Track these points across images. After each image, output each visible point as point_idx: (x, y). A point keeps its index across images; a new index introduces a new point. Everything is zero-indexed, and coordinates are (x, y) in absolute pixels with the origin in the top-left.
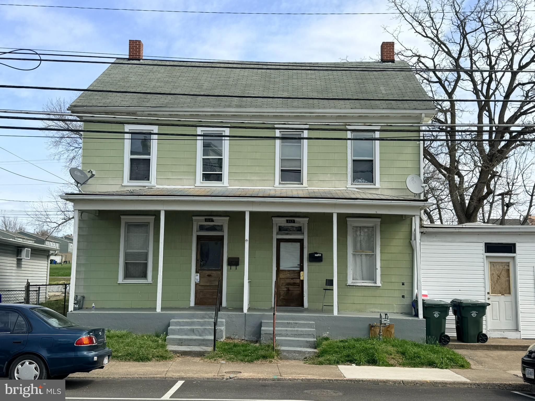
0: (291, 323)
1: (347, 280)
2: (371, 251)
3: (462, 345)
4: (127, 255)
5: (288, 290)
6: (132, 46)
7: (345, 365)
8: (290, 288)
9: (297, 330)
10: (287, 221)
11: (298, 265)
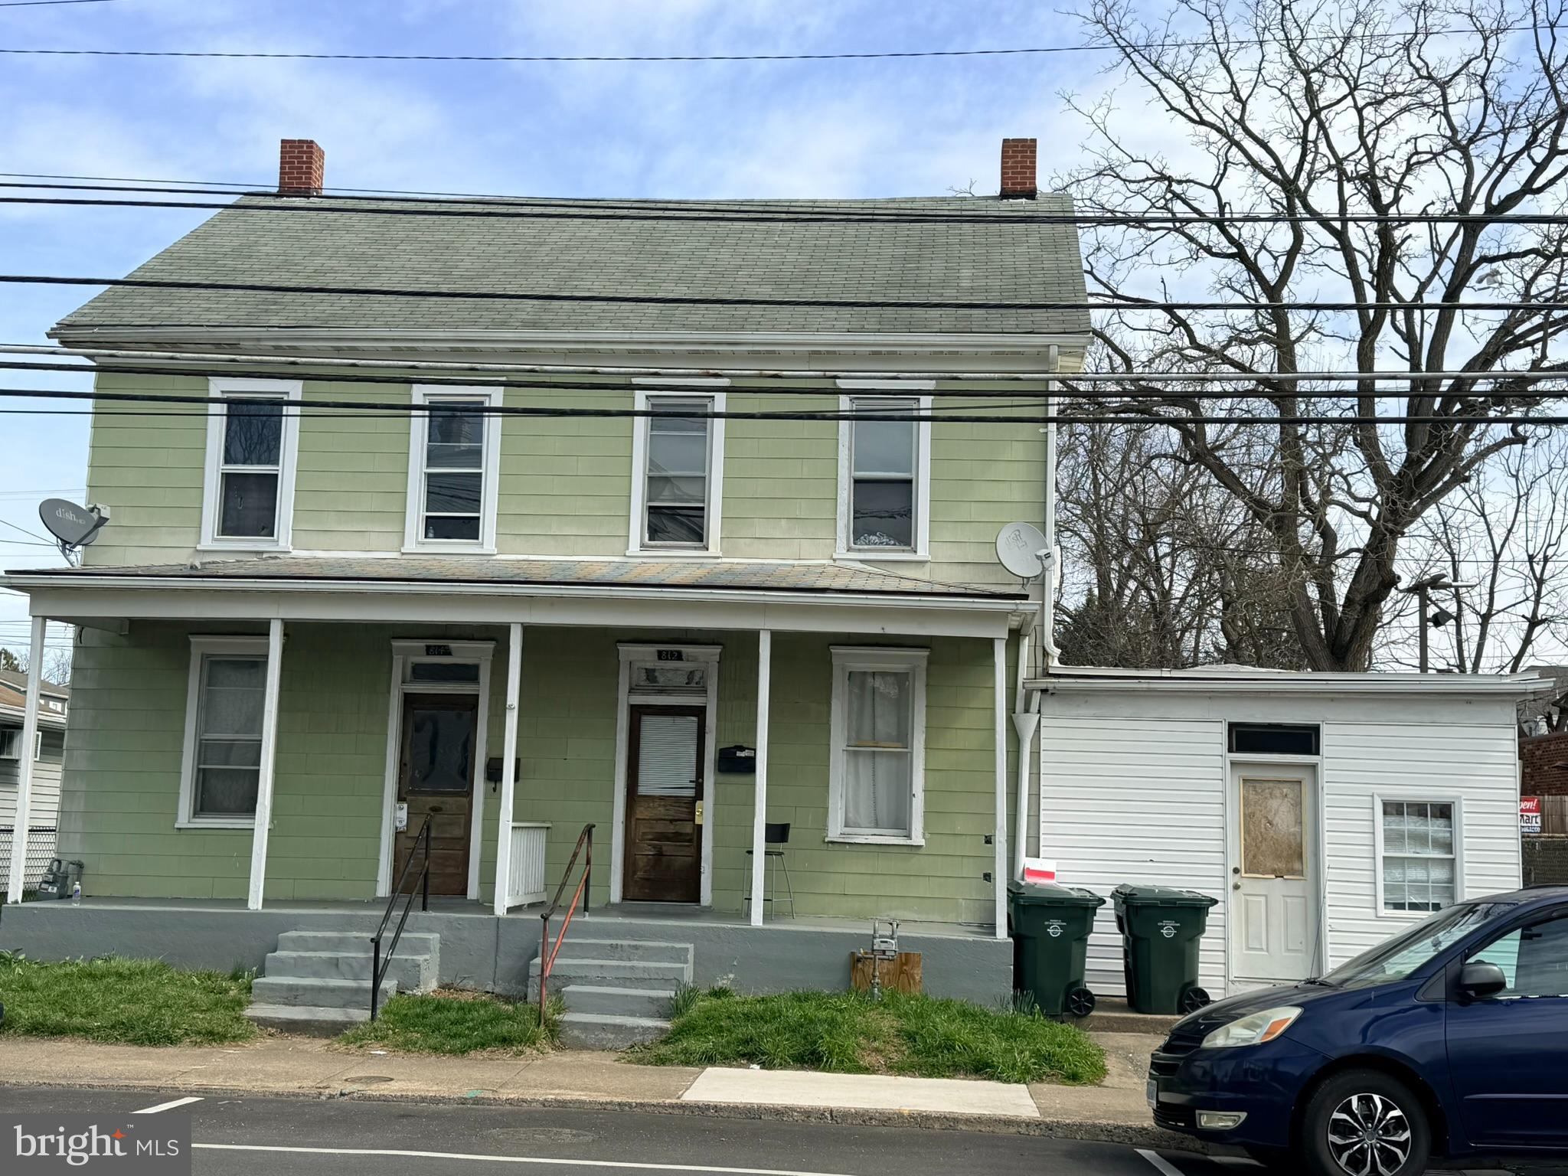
0: (622, 945)
1: (824, 828)
2: (899, 745)
3: (1129, 1018)
4: (204, 749)
5: (660, 854)
6: (290, 157)
7: (730, 1066)
8: (664, 848)
9: (632, 968)
10: (661, 655)
11: (691, 781)
